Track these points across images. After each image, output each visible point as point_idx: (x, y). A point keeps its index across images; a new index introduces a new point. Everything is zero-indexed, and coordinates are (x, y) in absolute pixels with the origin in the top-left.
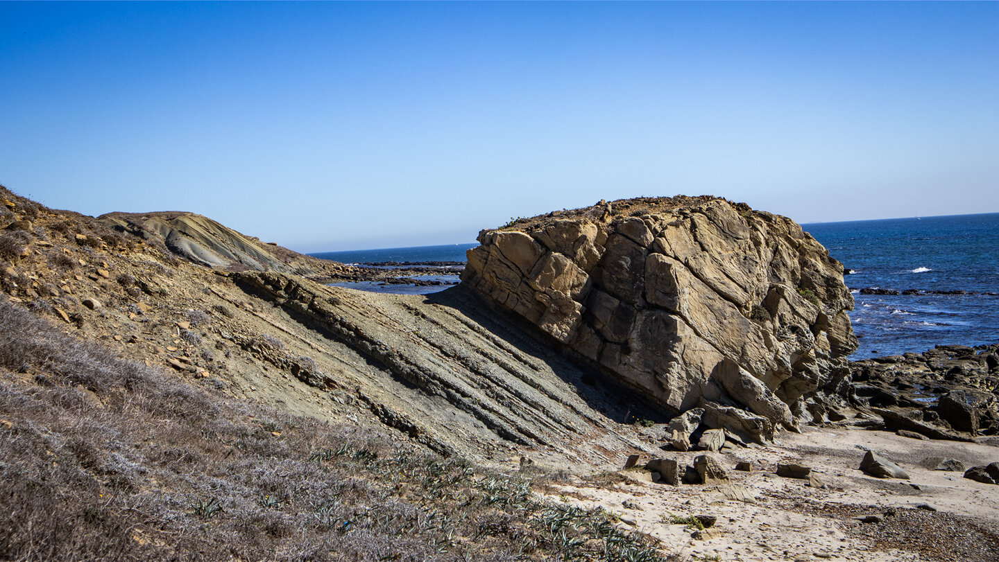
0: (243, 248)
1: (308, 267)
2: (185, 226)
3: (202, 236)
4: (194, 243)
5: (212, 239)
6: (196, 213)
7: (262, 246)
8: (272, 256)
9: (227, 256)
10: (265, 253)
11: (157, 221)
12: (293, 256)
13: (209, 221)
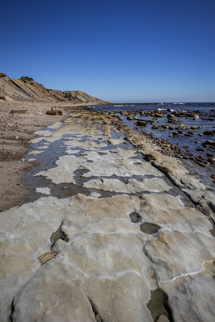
0: (90, 98)
1: (102, 102)
2: (79, 93)
3: (82, 95)
4: (80, 97)
5: (84, 96)
6: (82, 91)
7: (94, 98)
8: (95, 100)
9: (86, 99)
10: (94, 99)
11: (74, 92)
12: (99, 100)
13: (84, 93)
